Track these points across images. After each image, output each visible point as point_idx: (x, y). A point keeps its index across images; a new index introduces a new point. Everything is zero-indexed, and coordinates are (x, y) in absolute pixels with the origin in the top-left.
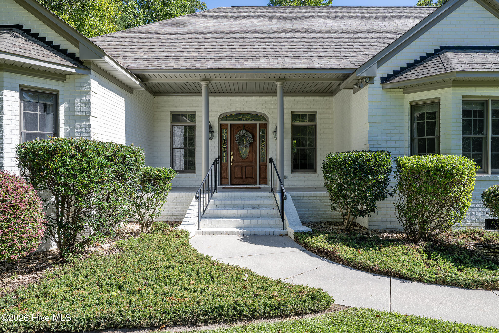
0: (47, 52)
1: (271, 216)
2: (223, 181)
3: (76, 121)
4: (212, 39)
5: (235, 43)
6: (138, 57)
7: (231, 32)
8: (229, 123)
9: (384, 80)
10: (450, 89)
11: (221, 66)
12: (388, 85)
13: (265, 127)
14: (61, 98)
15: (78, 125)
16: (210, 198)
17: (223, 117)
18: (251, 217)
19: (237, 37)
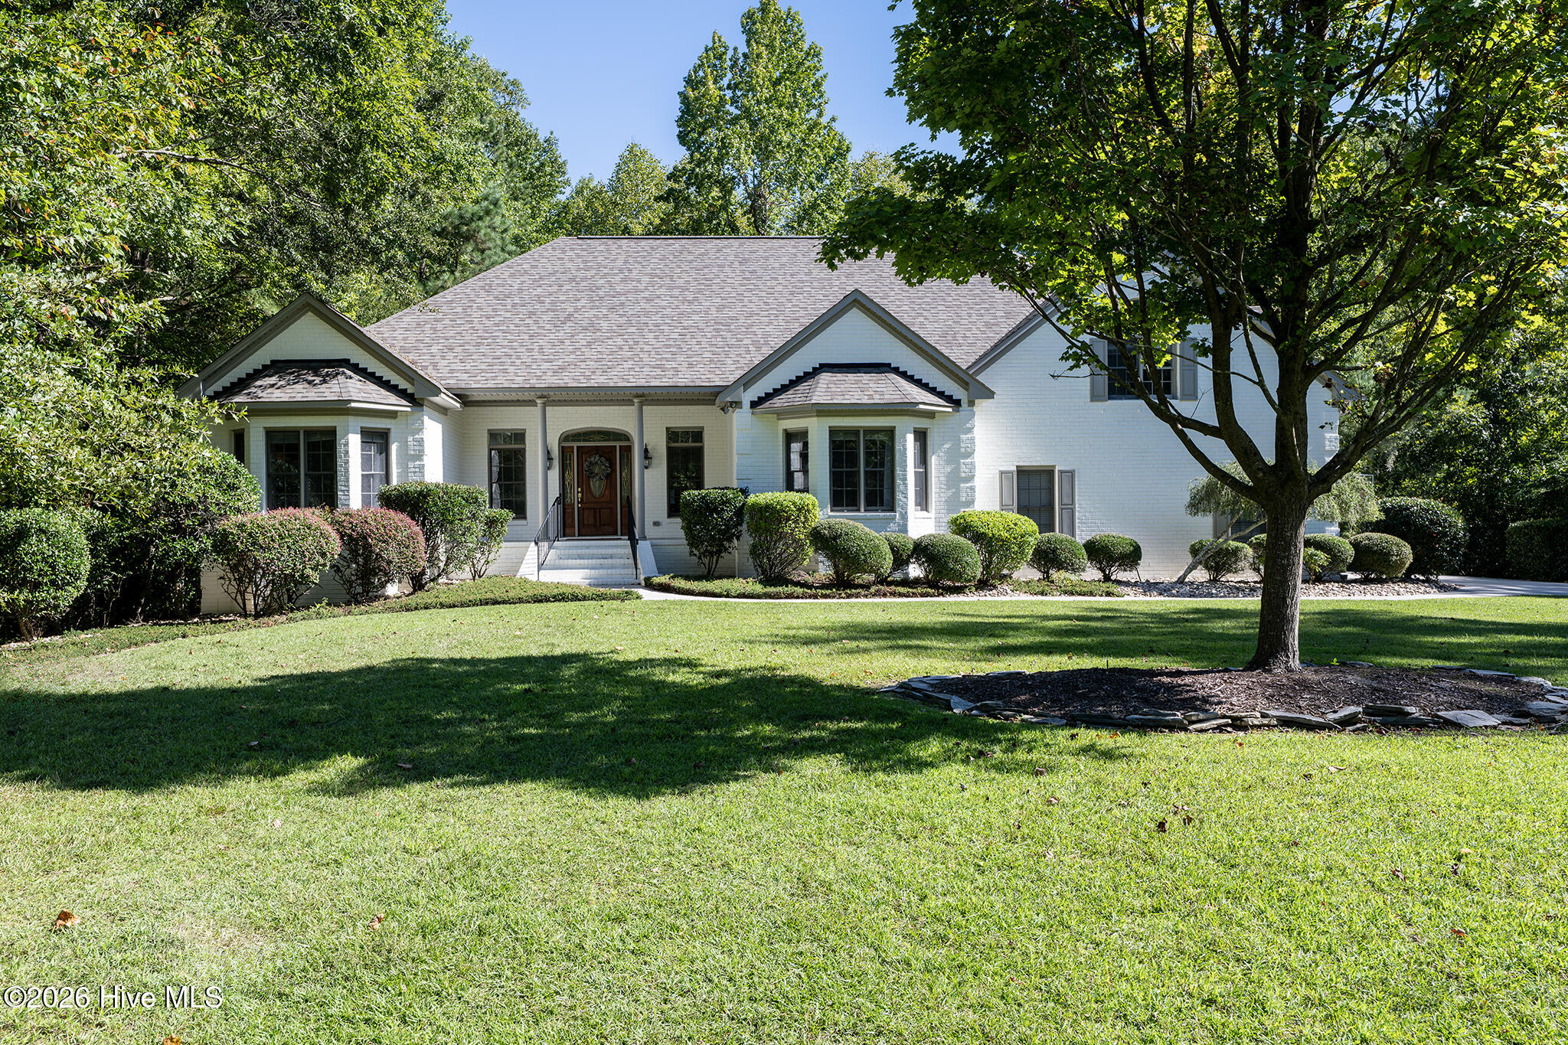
0: (383, 391)
1: (624, 567)
2: (567, 530)
3: (408, 460)
4: (548, 327)
5: (581, 336)
8: (575, 445)
9: (754, 405)
10: (815, 419)
12: (758, 410)
13: (627, 451)
14: (392, 436)
15: (411, 464)
16: (550, 548)
17: (566, 437)
18: (601, 567)
19: (585, 323)
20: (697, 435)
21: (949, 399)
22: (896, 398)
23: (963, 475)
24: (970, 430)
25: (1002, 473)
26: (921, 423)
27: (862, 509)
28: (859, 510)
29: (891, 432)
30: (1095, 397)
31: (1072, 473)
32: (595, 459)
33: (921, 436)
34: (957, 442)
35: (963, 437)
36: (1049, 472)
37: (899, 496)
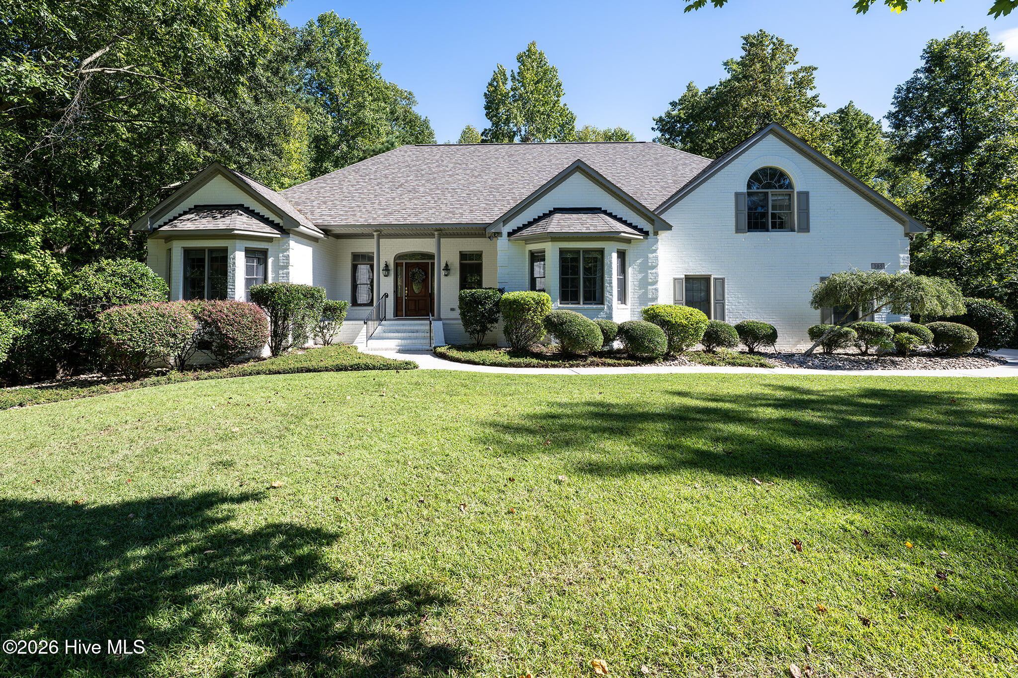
0: (262, 224)
2: (399, 313)
3: (279, 269)
6: (324, 213)
7: (406, 182)
8: (404, 262)
9: (510, 234)
10: (550, 243)
11: (388, 222)
12: (512, 238)
14: (269, 253)
15: (281, 272)
16: (379, 325)
17: (398, 257)
18: (409, 338)
20: (479, 255)
21: (641, 230)
22: (605, 229)
23: (650, 281)
24: (655, 251)
25: (675, 279)
26: (622, 246)
27: (581, 303)
28: (579, 303)
29: (601, 252)
30: (738, 230)
31: (723, 279)
32: (416, 270)
33: (622, 255)
34: (647, 259)
35: (650, 255)
36: (706, 279)
37: (607, 294)
